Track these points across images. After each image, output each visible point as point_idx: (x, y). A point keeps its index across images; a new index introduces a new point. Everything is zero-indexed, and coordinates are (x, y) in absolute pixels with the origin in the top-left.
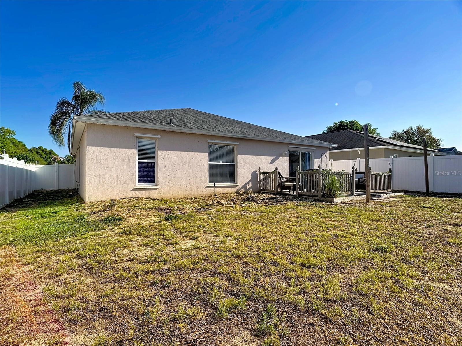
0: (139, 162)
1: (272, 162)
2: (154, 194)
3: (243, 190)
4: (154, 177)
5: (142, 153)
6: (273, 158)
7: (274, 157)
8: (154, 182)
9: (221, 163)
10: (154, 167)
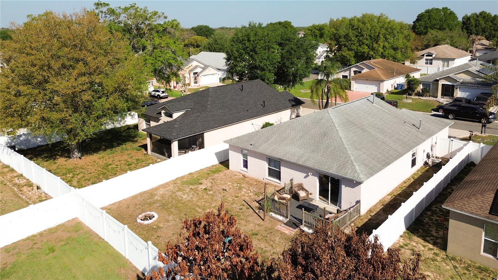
0: (243, 159)
1: (305, 177)
2: (247, 174)
5: (244, 155)
7: (306, 174)
8: (247, 169)
9: (274, 168)
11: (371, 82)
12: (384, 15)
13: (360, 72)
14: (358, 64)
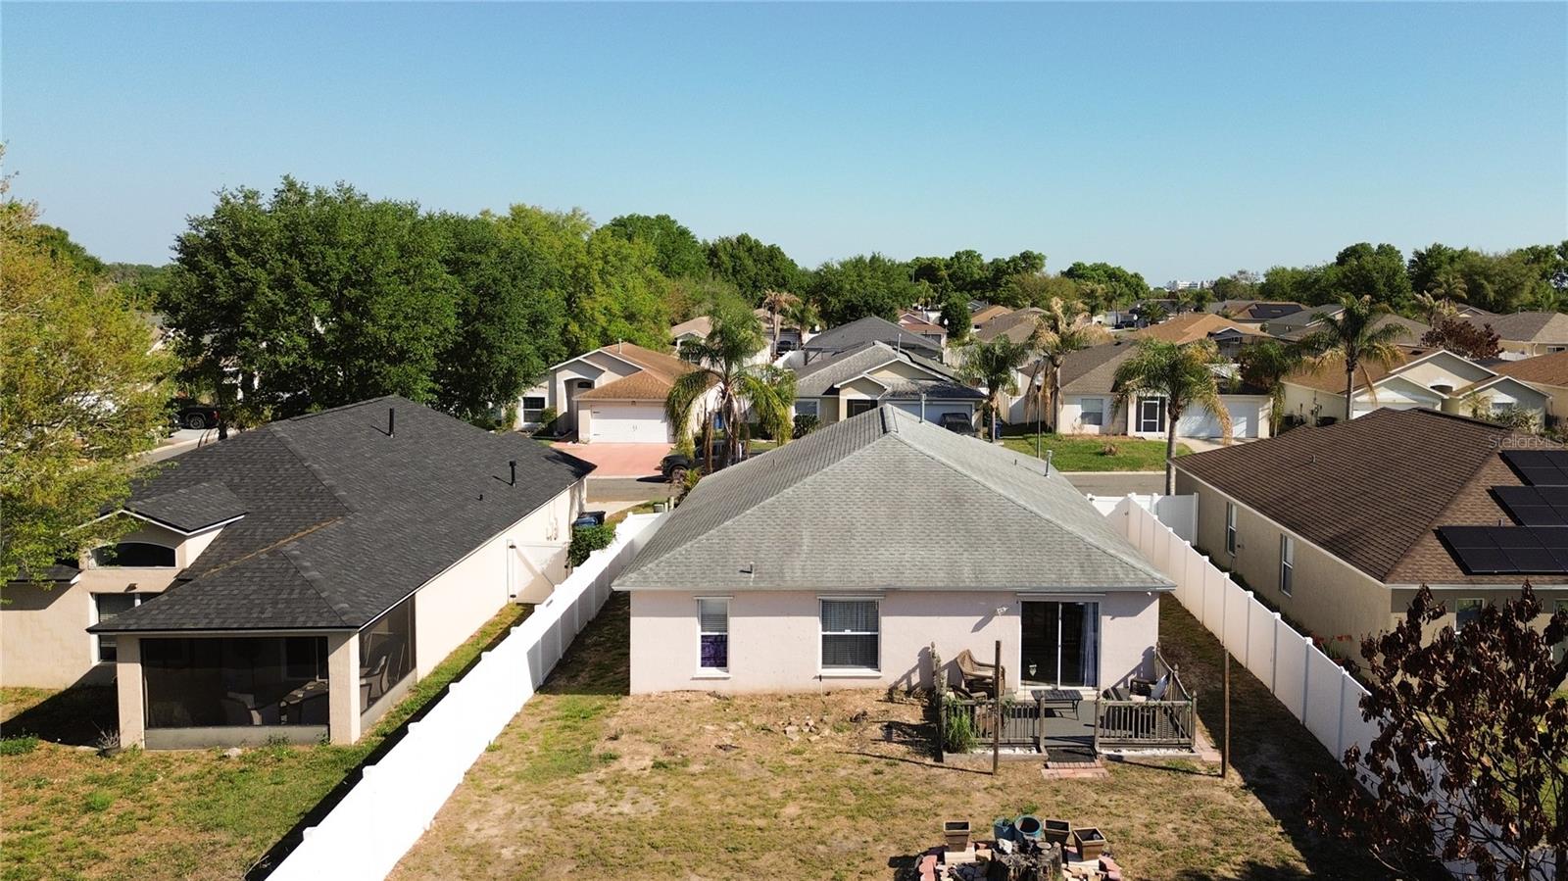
0: (702, 636)
1: (977, 628)
2: (724, 688)
3: (904, 686)
4: (725, 658)
5: (705, 620)
6: (979, 619)
7: (981, 618)
8: (726, 666)
9: (848, 632)
10: (726, 641)
11: (647, 410)
12: (582, 216)
13: (588, 385)
14: (580, 358)
